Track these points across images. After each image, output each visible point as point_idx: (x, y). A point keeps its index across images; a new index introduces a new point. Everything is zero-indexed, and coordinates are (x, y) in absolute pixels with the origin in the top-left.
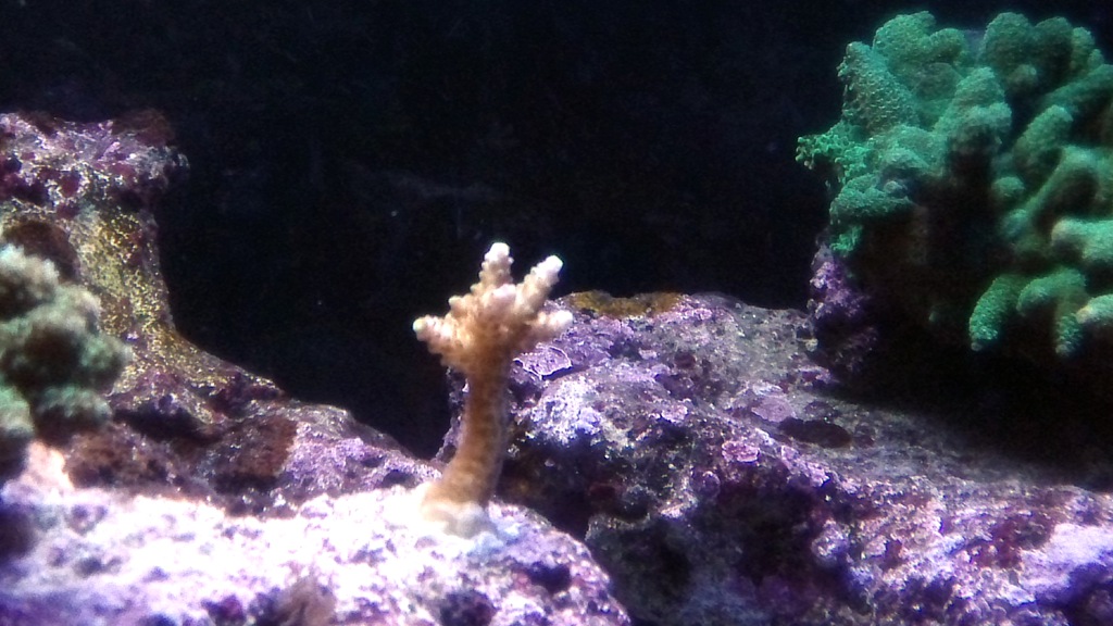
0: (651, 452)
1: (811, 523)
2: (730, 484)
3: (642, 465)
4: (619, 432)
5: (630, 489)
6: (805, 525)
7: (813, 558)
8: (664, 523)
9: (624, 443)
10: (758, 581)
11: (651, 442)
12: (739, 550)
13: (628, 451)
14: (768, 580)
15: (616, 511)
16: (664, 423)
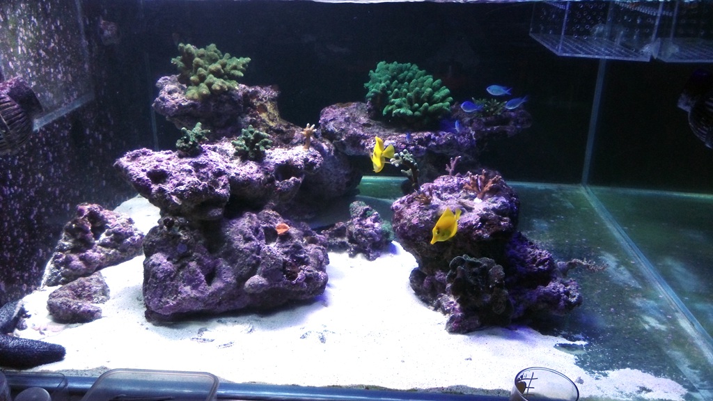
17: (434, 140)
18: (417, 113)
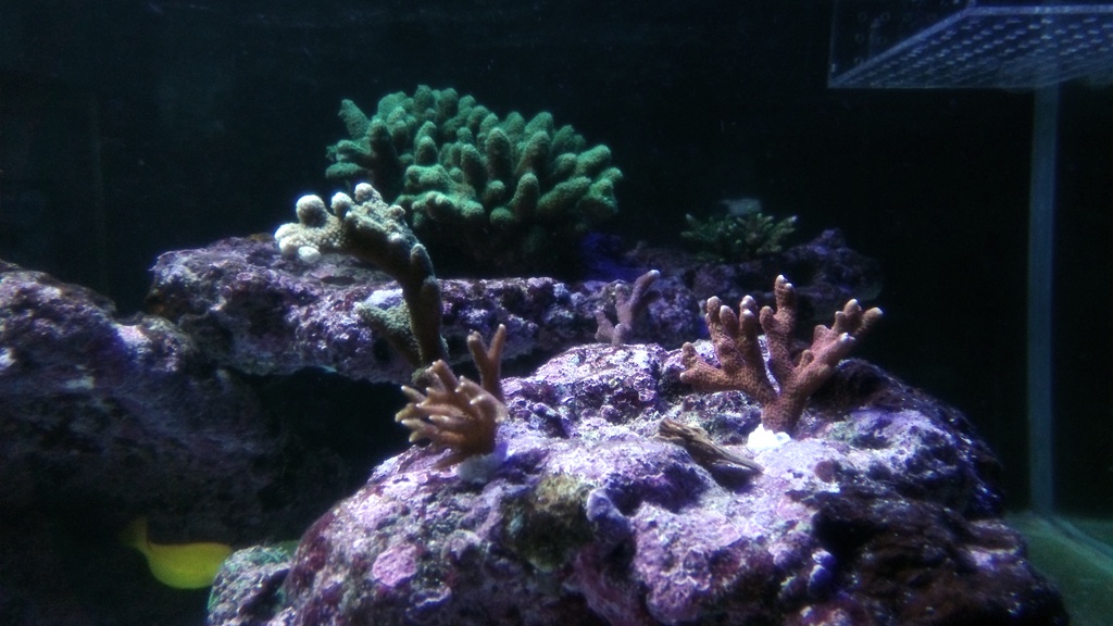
0: (208, 282)
1: (283, 307)
2: (237, 291)
3: (204, 289)
4: (194, 274)
5: (197, 300)
6: (280, 308)
7: (286, 323)
8: (214, 314)
9: (195, 279)
10: (261, 337)
11: (209, 277)
12: (249, 323)
13: (197, 282)
14: (266, 336)
15: (193, 312)
16: (214, 268)
17: (564, 301)
18: (499, 212)
